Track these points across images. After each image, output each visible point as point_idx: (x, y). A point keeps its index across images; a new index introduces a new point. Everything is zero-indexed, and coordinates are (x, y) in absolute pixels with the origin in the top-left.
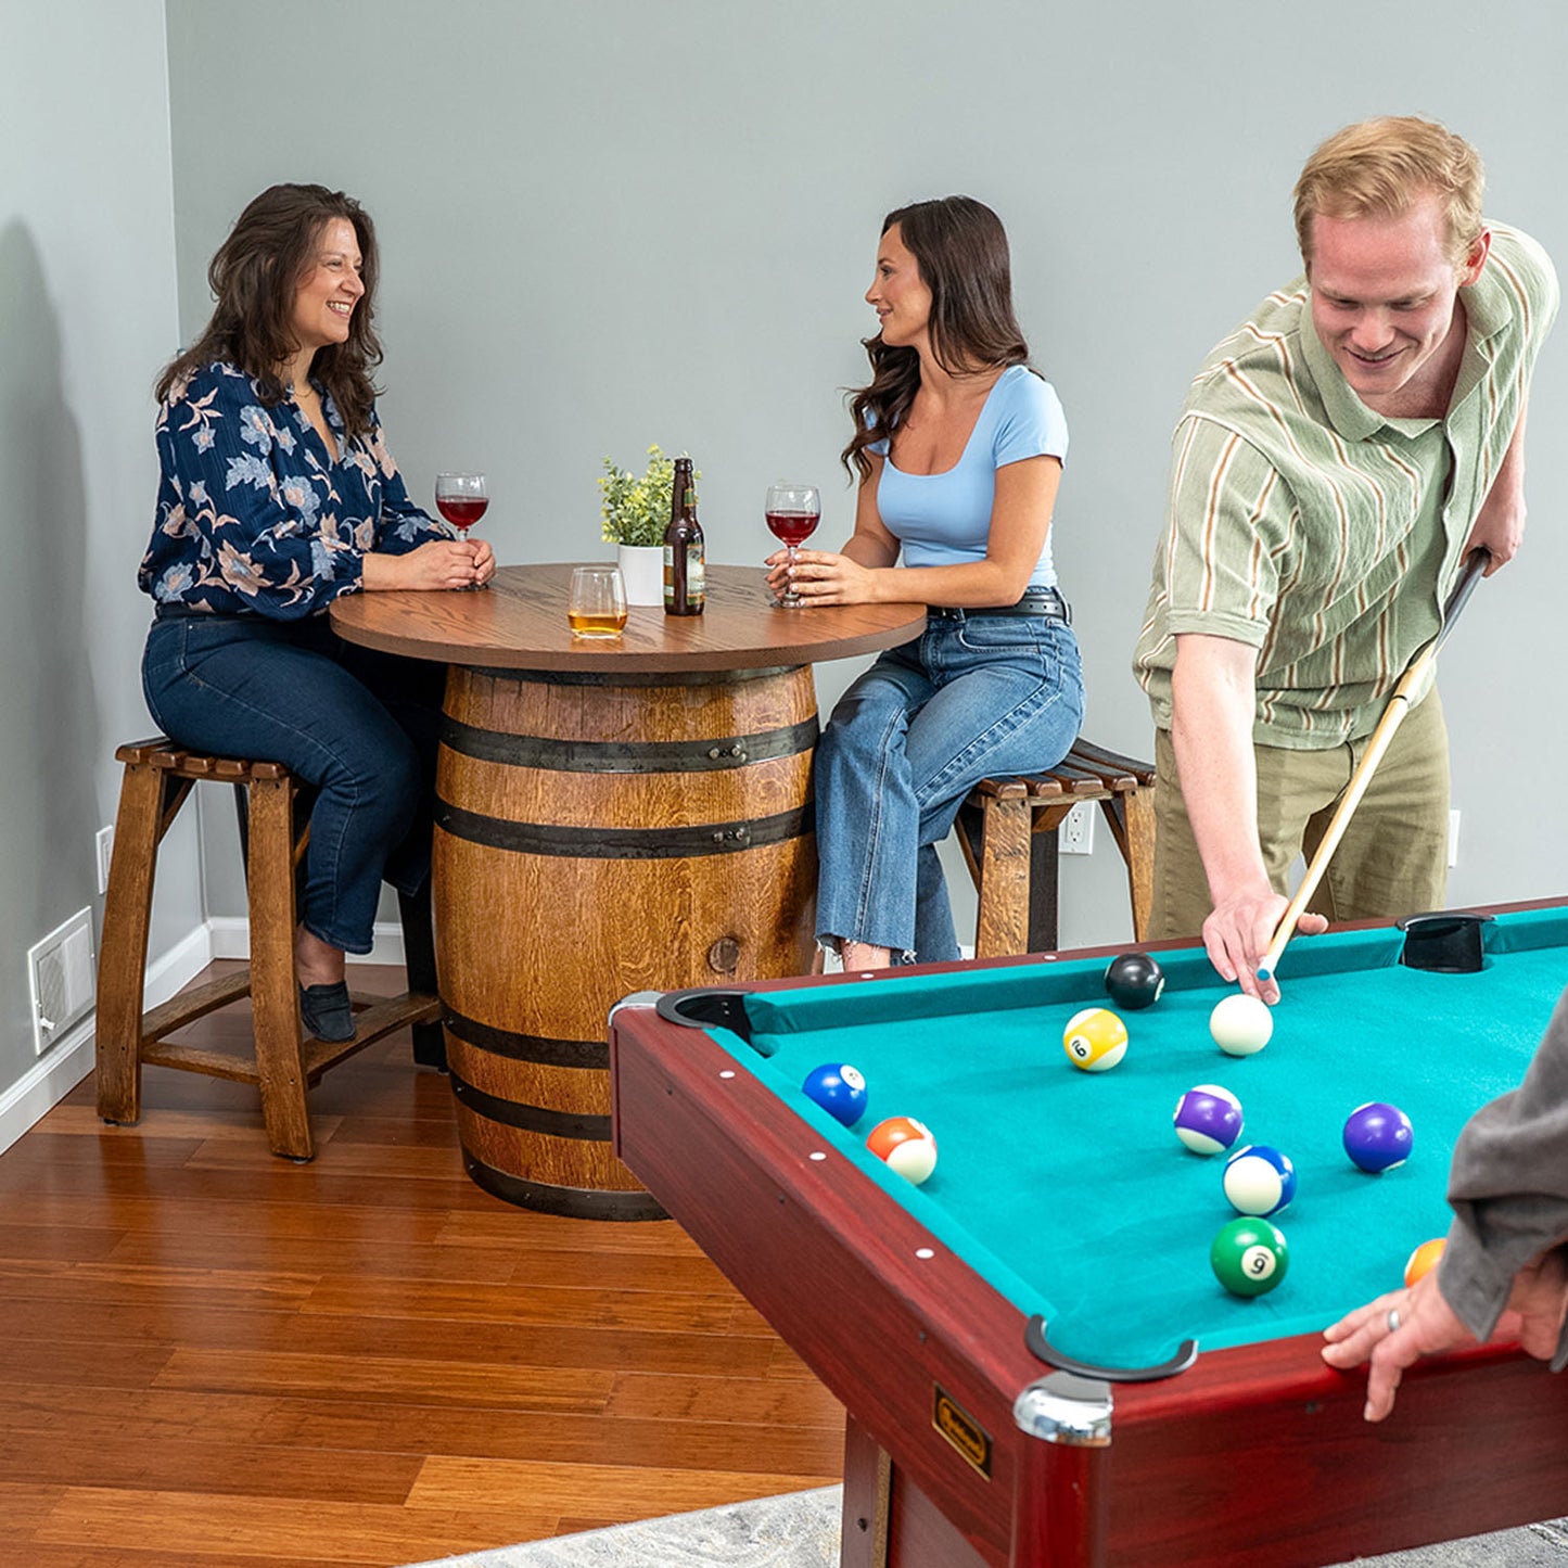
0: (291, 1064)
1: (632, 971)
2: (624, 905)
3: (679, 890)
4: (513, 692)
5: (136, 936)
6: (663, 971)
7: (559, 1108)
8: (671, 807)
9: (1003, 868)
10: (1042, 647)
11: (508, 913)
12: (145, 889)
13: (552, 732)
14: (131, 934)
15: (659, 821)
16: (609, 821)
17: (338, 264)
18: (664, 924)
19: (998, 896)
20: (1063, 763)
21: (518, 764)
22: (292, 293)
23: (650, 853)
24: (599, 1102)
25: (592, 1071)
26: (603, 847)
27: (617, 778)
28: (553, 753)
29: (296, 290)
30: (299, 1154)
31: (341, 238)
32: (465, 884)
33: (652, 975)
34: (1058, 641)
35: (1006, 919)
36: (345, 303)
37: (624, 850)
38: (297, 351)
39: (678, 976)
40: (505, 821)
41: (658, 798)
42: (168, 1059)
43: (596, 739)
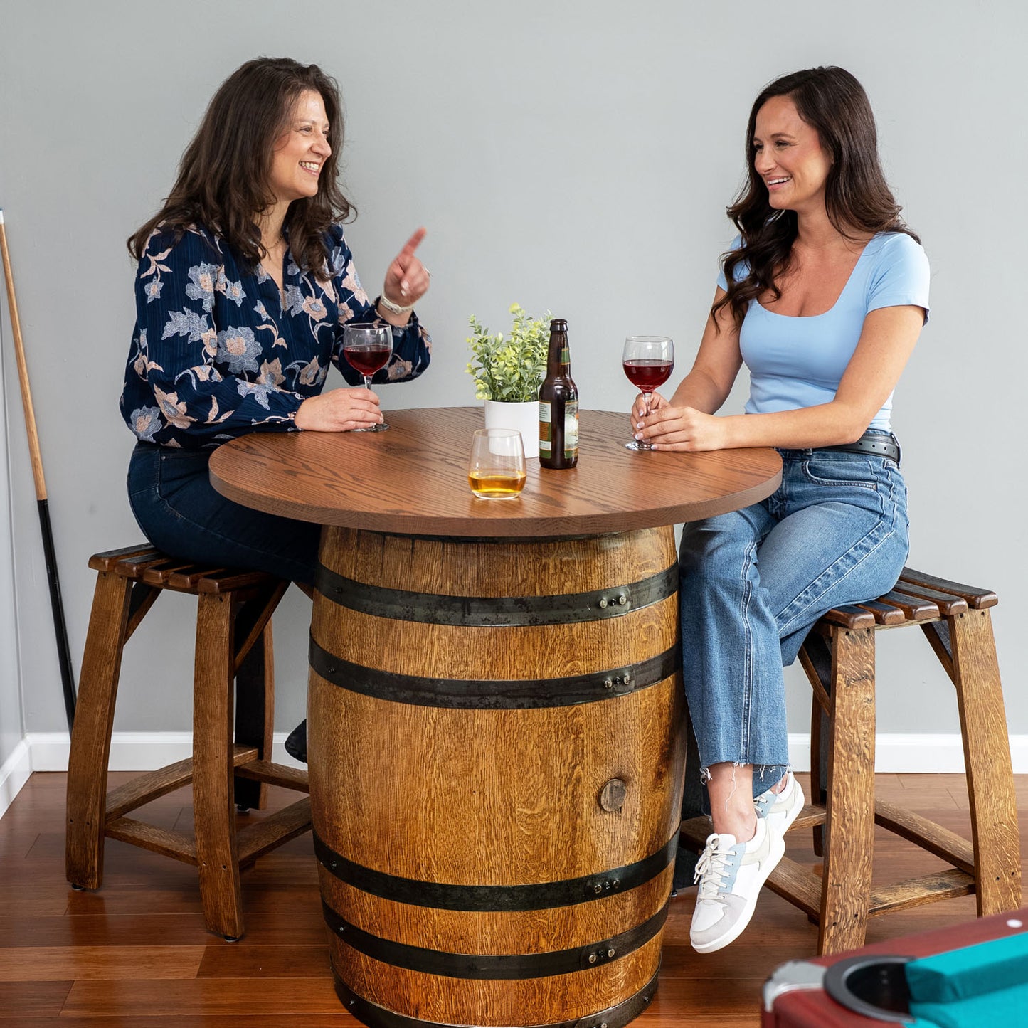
0: (224, 852)
1: (529, 816)
2: (521, 754)
3: (573, 737)
4: (406, 550)
5: (101, 724)
6: (558, 816)
7: (452, 950)
8: (565, 657)
9: (853, 693)
10: (880, 485)
11: (403, 764)
12: (109, 683)
13: (448, 588)
14: (97, 723)
15: (554, 670)
16: (508, 673)
17: (309, 129)
18: (559, 770)
19: (850, 720)
20: (895, 589)
21: (412, 620)
22: (269, 154)
23: (545, 702)
24: (493, 943)
25: (487, 913)
26: (500, 698)
27: (512, 629)
28: (449, 610)
29: (273, 152)
30: (229, 934)
31: (311, 107)
32: (355, 735)
33: (547, 819)
34: (892, 480)
35: (857, 740)
36: (314, 163)
37: (521, 701)
38: (273, 204)
39: (571, 819)
40: (399, 676)
41: (553, 649)
42: (126, 835)
43: (491, 595)
